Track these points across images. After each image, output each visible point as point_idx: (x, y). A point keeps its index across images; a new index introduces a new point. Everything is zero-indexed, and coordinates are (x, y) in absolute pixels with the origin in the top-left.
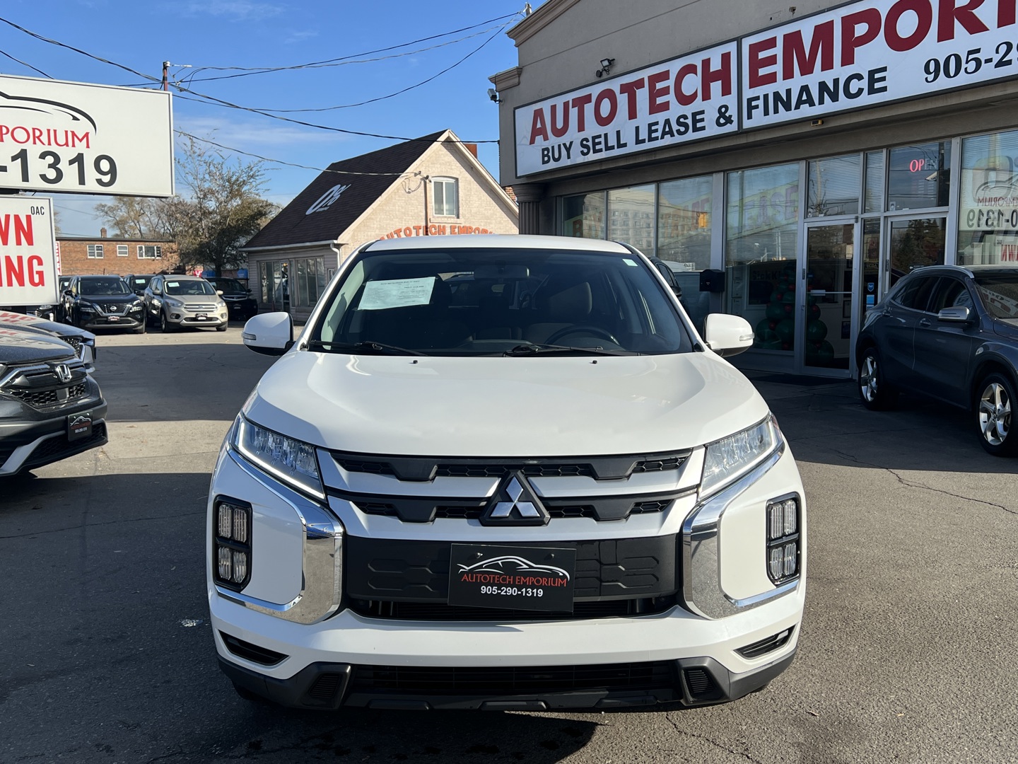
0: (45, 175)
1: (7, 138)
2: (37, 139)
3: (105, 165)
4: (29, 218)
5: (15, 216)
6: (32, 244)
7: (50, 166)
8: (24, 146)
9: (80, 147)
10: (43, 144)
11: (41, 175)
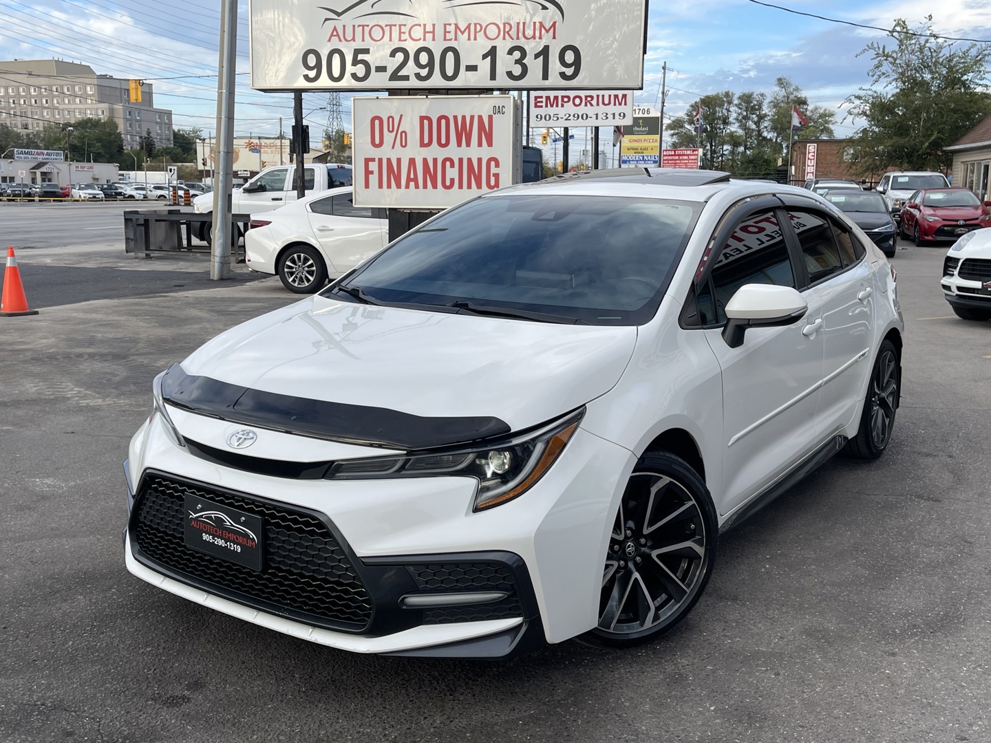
0: (511, 72)
1: (480, 35)
2: (506, 34)
3: (569, 57)
4: (490, 118)
5: (479, 116)
6: (492, 146)
7: (517, 62)
8: (493, 43)
9: (547, 39)
10: (513, 39)
11: (507, 72)
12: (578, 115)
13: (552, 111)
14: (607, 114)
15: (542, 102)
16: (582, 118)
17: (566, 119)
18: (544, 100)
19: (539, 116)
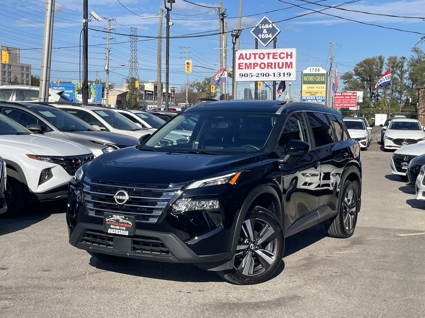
12: (264, 74)
13: (248, 71)
14: (280, 73)
15: (242, 66)
16: (266, 76)
17: (257, 76)
18: (244, 65)
19: (241, 75)
